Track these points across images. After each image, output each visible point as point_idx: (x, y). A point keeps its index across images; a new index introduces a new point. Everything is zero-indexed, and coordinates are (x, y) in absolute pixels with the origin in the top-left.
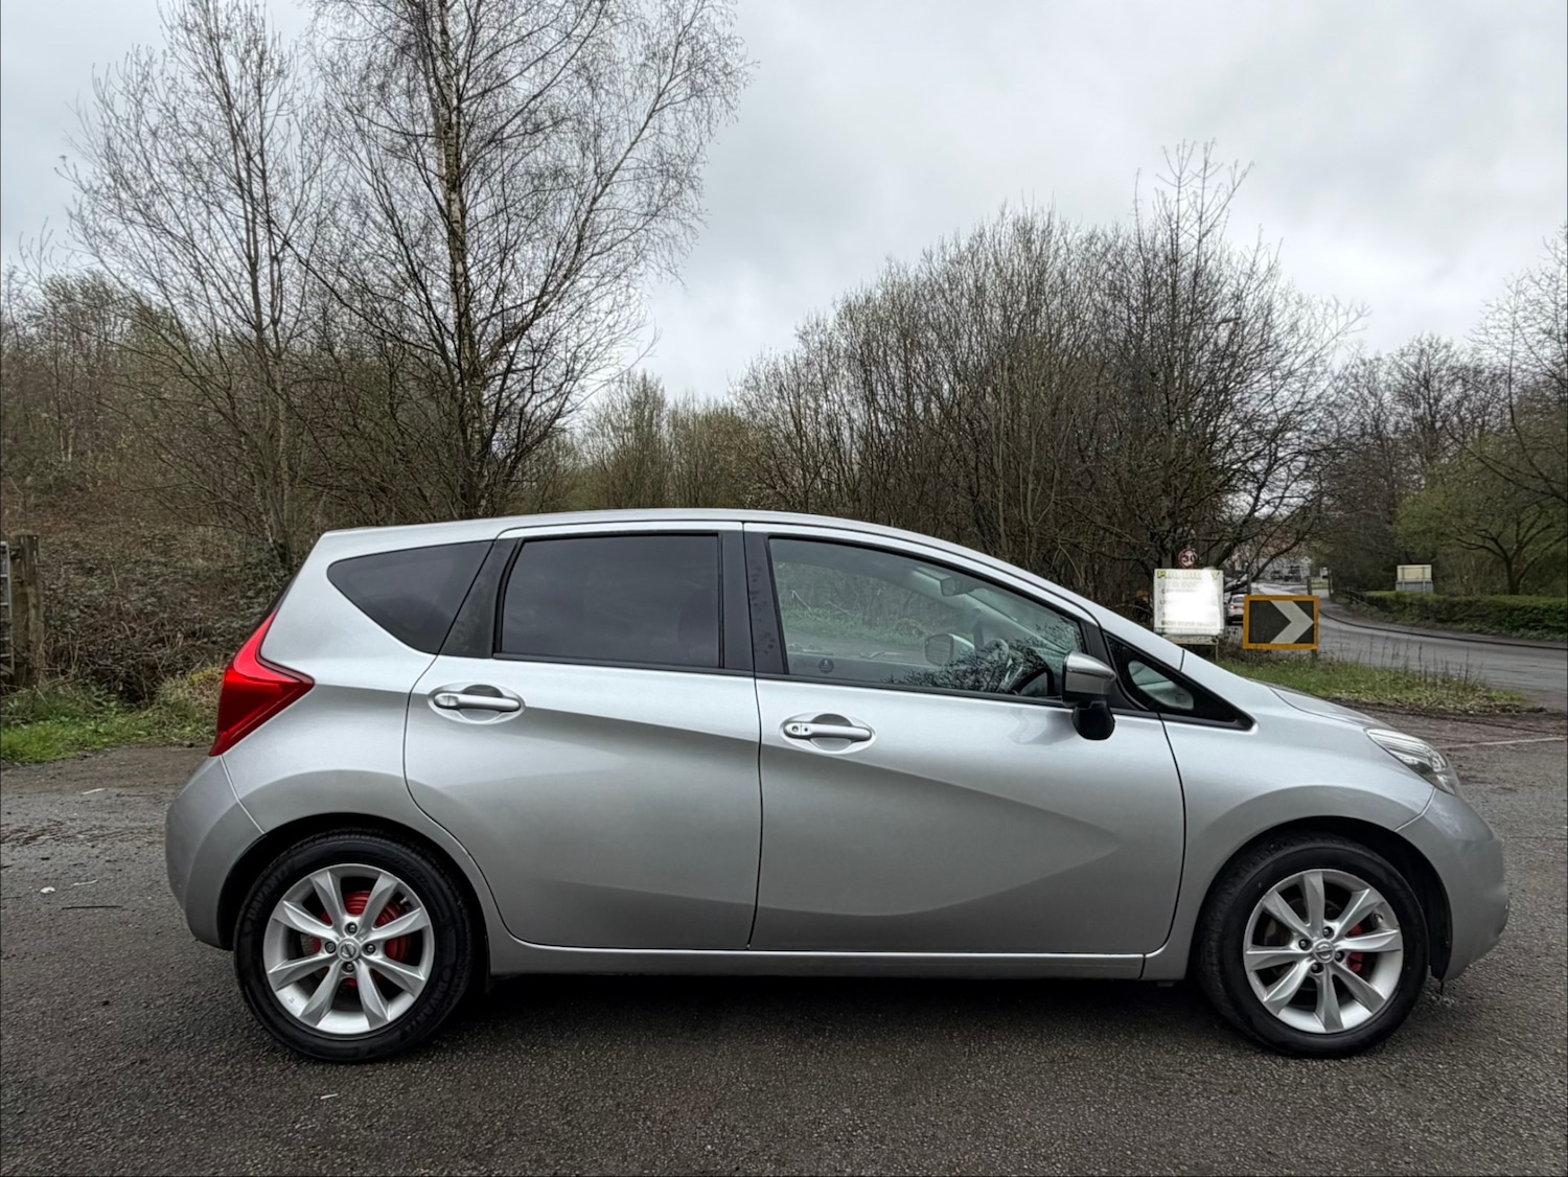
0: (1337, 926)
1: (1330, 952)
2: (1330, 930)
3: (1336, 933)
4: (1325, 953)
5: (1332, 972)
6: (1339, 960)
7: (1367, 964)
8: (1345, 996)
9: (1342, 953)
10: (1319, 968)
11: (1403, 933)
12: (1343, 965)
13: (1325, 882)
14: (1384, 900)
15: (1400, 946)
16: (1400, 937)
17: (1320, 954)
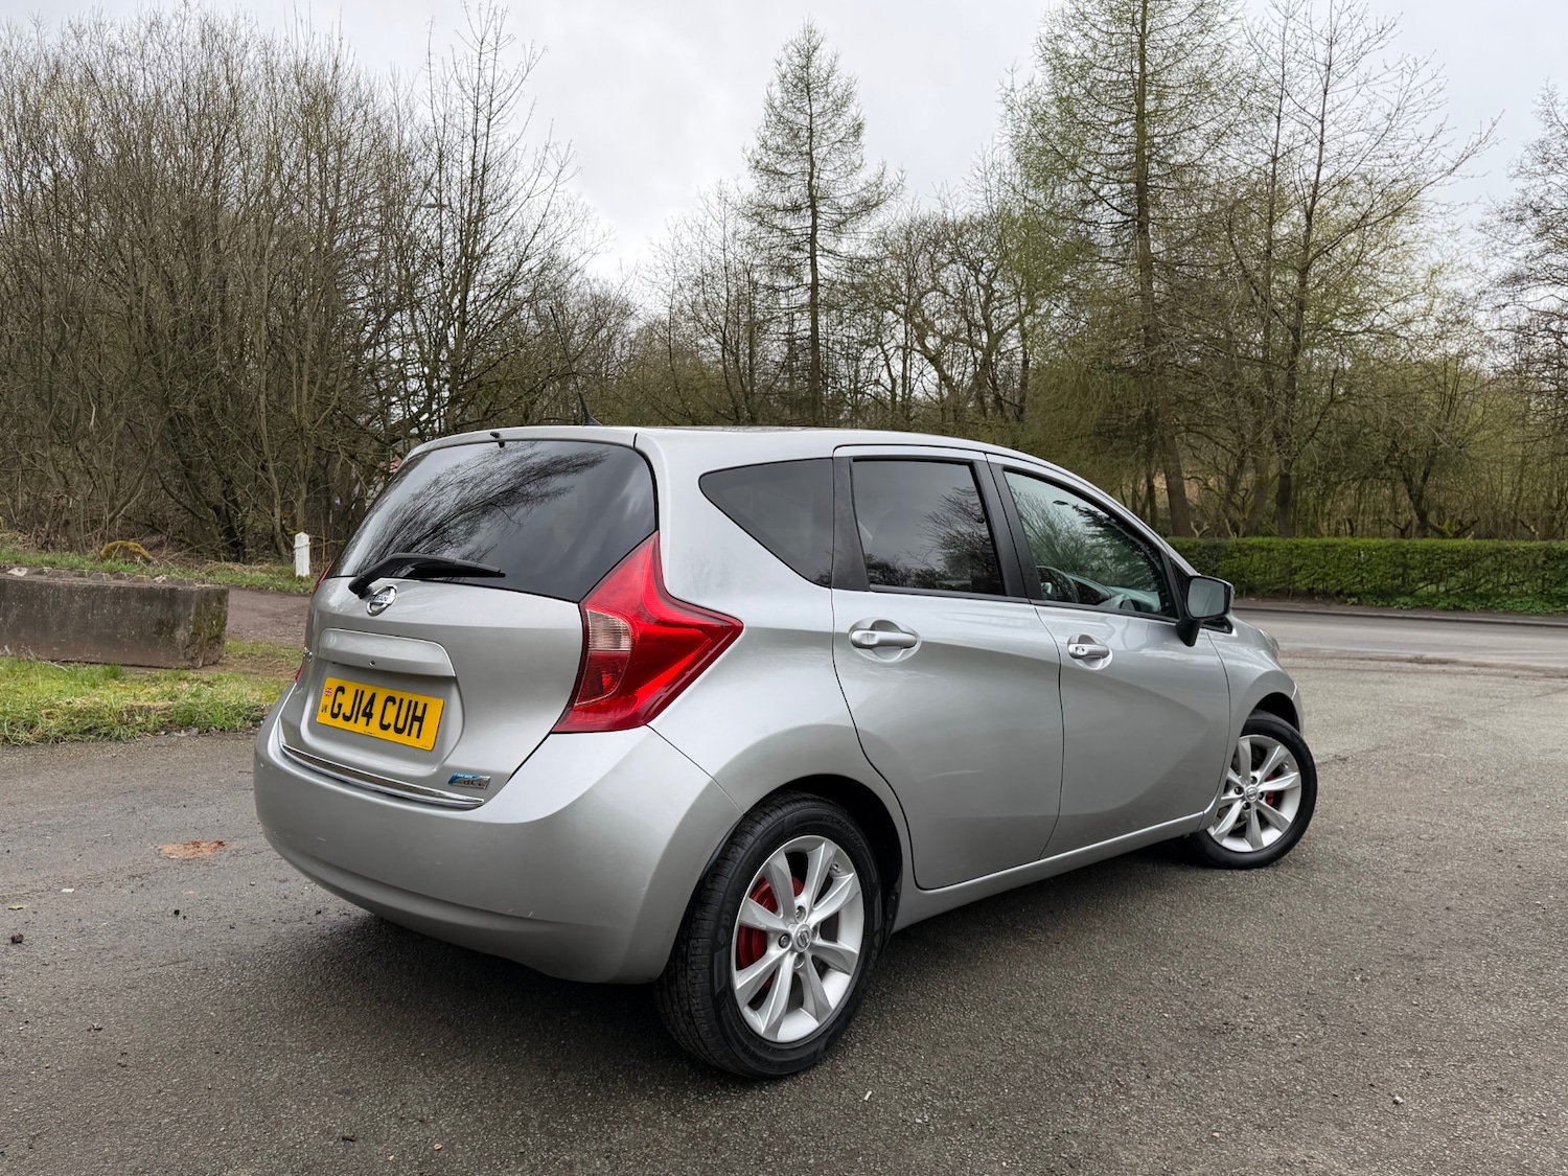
0: (1258, 774)
1: (1255, 794)
2: (1255, 778)
3: (1259, 780)
4: (1251, 795)
5: (1256, 808)
6: (1261, 799)
7: (1276, 798)
8: (1265, 823)
9: (1262, 793)
10: (1248, 806)
11: (1301, 774)
12: (1263, 802)
13: (1251, 745)
14: (1288, 752)
15: (1300, 784)
16: (1300, 777)
17: (1248, 796)
